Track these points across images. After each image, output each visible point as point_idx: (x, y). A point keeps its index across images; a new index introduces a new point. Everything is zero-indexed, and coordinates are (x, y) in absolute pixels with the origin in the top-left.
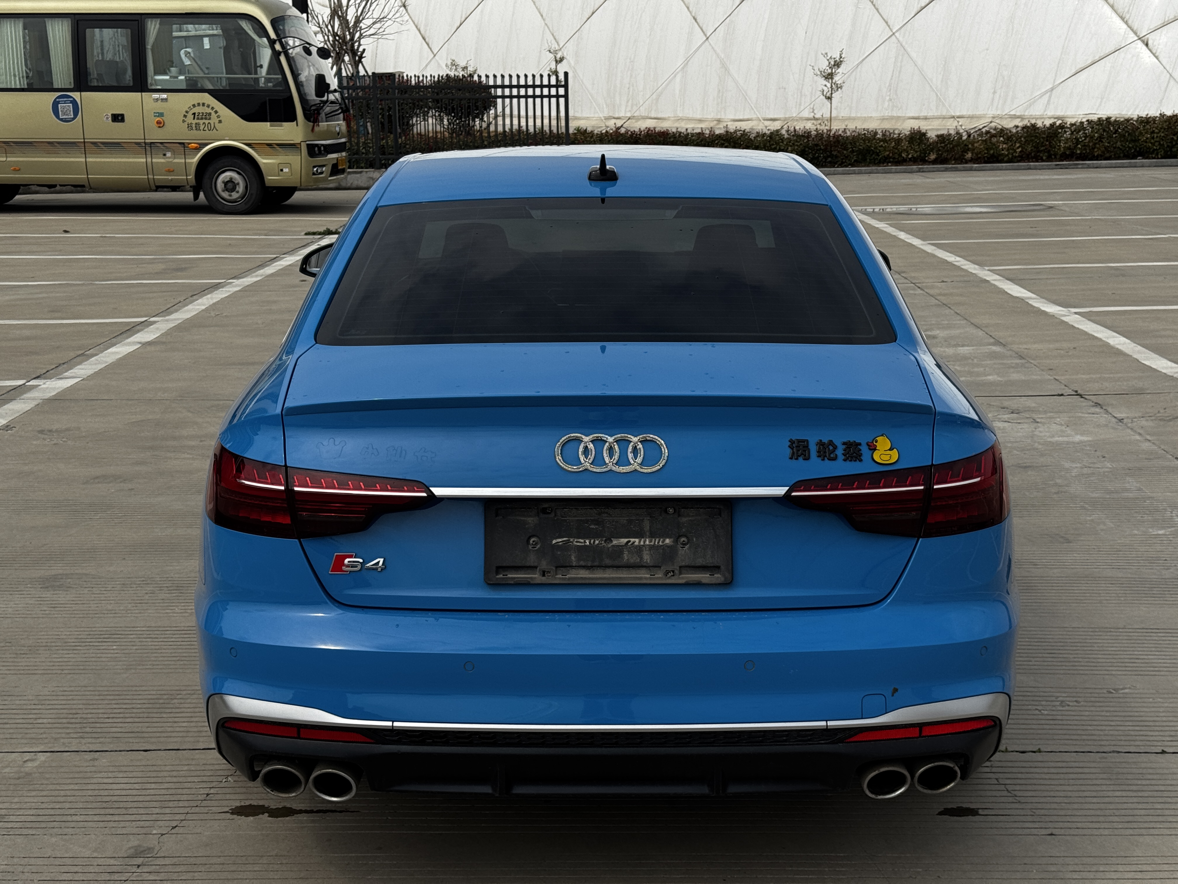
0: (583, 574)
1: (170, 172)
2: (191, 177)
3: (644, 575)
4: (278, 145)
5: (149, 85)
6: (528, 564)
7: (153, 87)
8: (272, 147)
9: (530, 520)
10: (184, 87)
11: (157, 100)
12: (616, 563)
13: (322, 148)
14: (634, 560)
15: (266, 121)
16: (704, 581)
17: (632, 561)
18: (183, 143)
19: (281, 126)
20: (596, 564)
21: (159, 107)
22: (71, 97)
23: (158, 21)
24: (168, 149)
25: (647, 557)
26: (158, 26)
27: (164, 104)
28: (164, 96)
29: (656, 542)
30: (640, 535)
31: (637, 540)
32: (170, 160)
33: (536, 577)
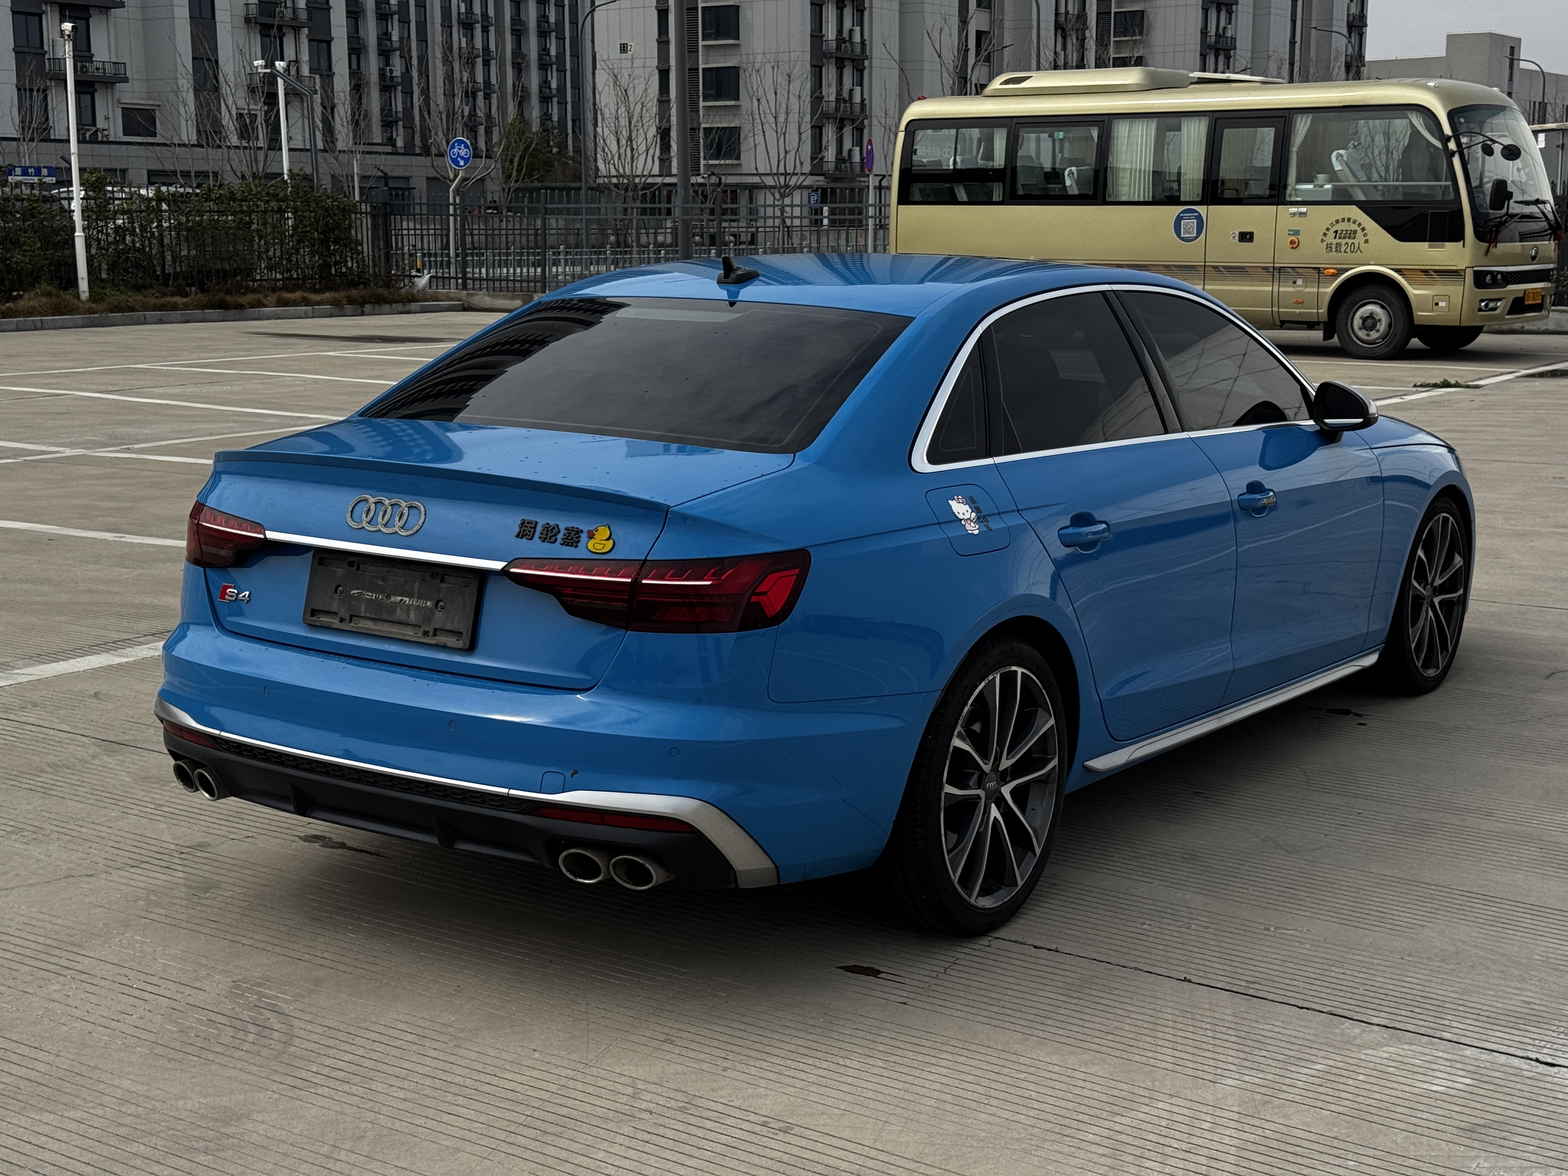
0: (369, 625)
1: (1299, 303)
2: (1323, 311)
3: (409, 633)
4: (1436, 271)
5: (1287, 196)
6: (332, 610)
7: (1293, 199)
8: (1428, 274)
9: (339, 570)
10: (1329, 198)
11: (1294, 214)
12: (390, 619)
13: (1499, 277)
14: (403, 617)
15: (1424, 240)
16: (450, 645)
17: (401, 618)
18: (1319, 268)
19: (1443, 247)
20: (377, 617)
21: (1297, 223)
22: (1196, 211)
23: (1311, 116)
24: (1300, 275)
25: (413, 617)
26: (1309, 122)
27: (1302, 219)
28: (1303, 209)
29: (421, 603)
30: (410, 596)
31: (407, 599)
32: (1301, 289)
33: (335, 622)
